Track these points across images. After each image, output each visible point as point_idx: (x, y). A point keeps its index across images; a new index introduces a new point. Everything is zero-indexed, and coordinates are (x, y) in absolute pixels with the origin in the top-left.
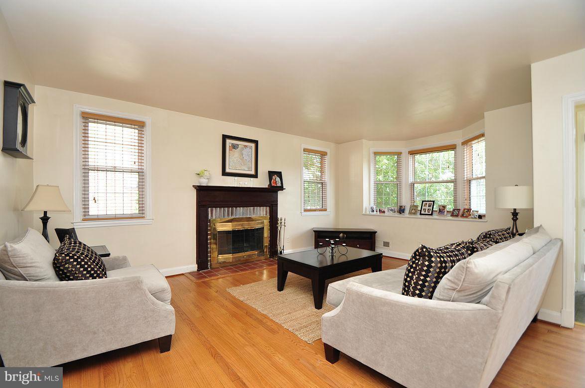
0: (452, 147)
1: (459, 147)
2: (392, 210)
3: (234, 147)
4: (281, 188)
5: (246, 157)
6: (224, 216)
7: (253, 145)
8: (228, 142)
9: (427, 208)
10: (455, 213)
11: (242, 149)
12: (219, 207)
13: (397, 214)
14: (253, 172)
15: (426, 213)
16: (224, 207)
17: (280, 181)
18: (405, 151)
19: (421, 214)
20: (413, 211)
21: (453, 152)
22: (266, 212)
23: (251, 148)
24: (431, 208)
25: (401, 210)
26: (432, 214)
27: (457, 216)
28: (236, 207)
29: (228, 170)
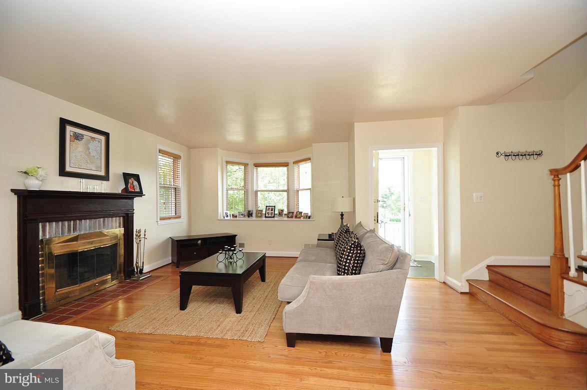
0: (285, 165)
1: (291, 165)
2: (242, 215)
3: (77, 137)
4: (140, 194)
5: (93, 153)
6: (63, 233)
7: (103, 138)
8: (69, 129)
9: (270, 212)
10: (290, 215)
11: (88, 142)
12: (56, 221)
13: (247, 218)
14: (102, 173)
15: (270, 216)
16: (62, 221)
17: (138, 186)
18: (251, 163)
19: (266, 217)
20: (259, 215)
21: (286, 168)
22: (120, 223)
23: (100, 141)
24: (273, 212)
25: (250, 214)
26: (274, 217)
27: (292, 217)
28: (80, 220)
29: (68, 169)
